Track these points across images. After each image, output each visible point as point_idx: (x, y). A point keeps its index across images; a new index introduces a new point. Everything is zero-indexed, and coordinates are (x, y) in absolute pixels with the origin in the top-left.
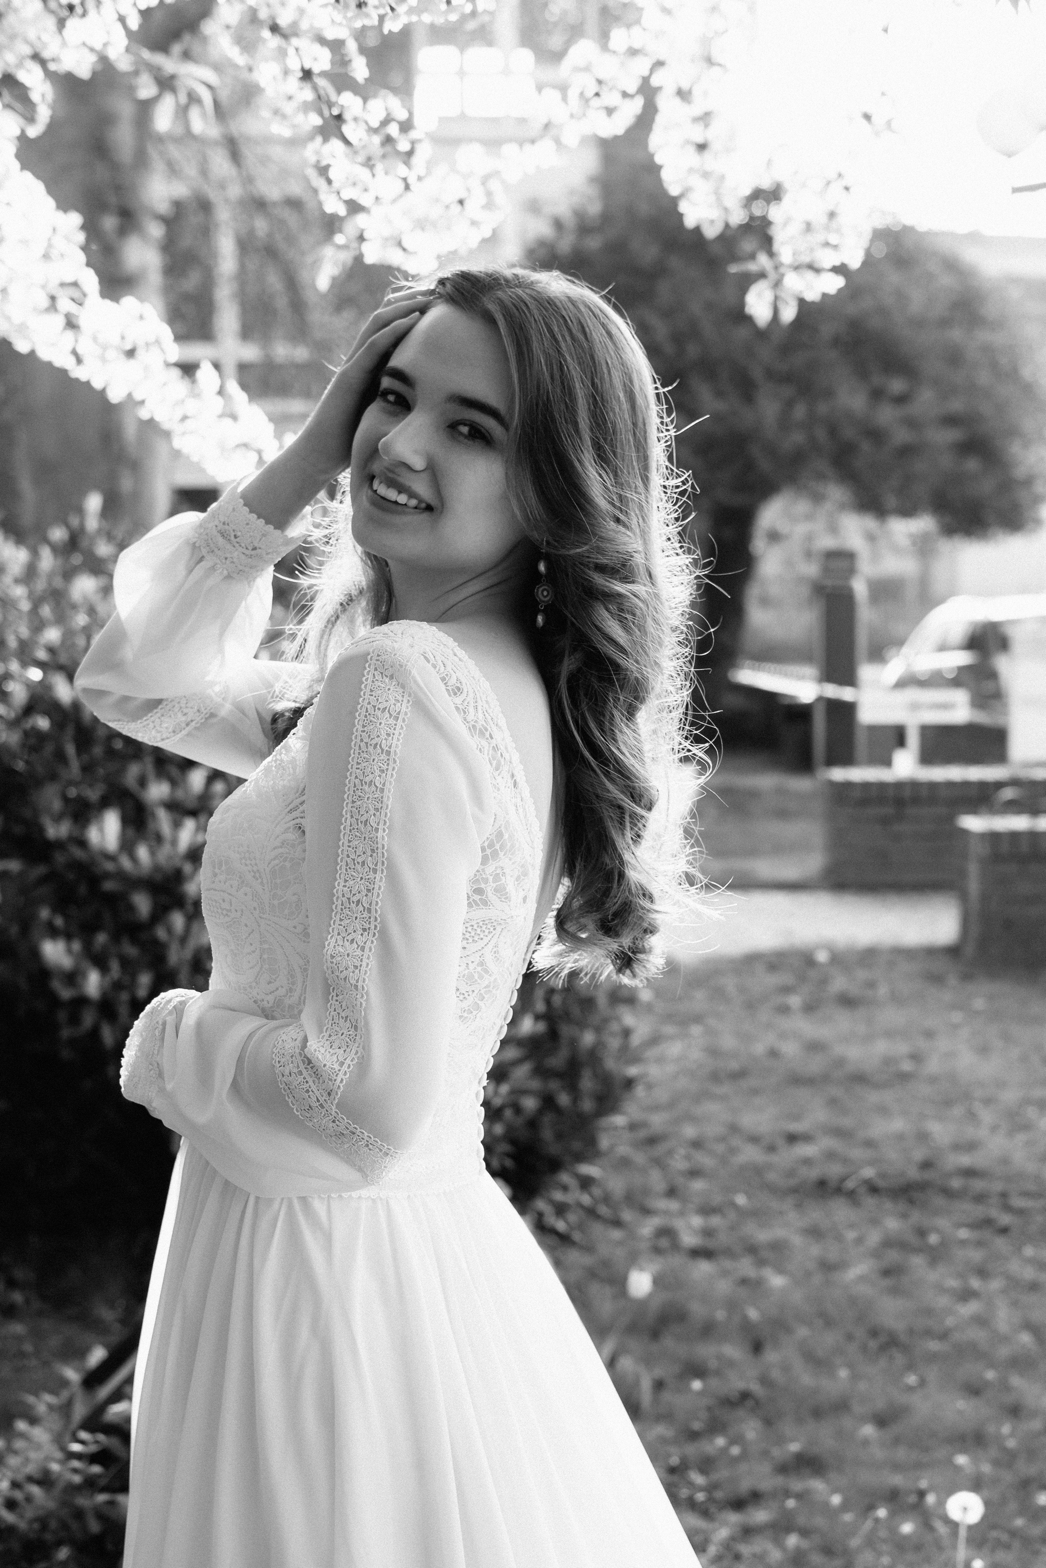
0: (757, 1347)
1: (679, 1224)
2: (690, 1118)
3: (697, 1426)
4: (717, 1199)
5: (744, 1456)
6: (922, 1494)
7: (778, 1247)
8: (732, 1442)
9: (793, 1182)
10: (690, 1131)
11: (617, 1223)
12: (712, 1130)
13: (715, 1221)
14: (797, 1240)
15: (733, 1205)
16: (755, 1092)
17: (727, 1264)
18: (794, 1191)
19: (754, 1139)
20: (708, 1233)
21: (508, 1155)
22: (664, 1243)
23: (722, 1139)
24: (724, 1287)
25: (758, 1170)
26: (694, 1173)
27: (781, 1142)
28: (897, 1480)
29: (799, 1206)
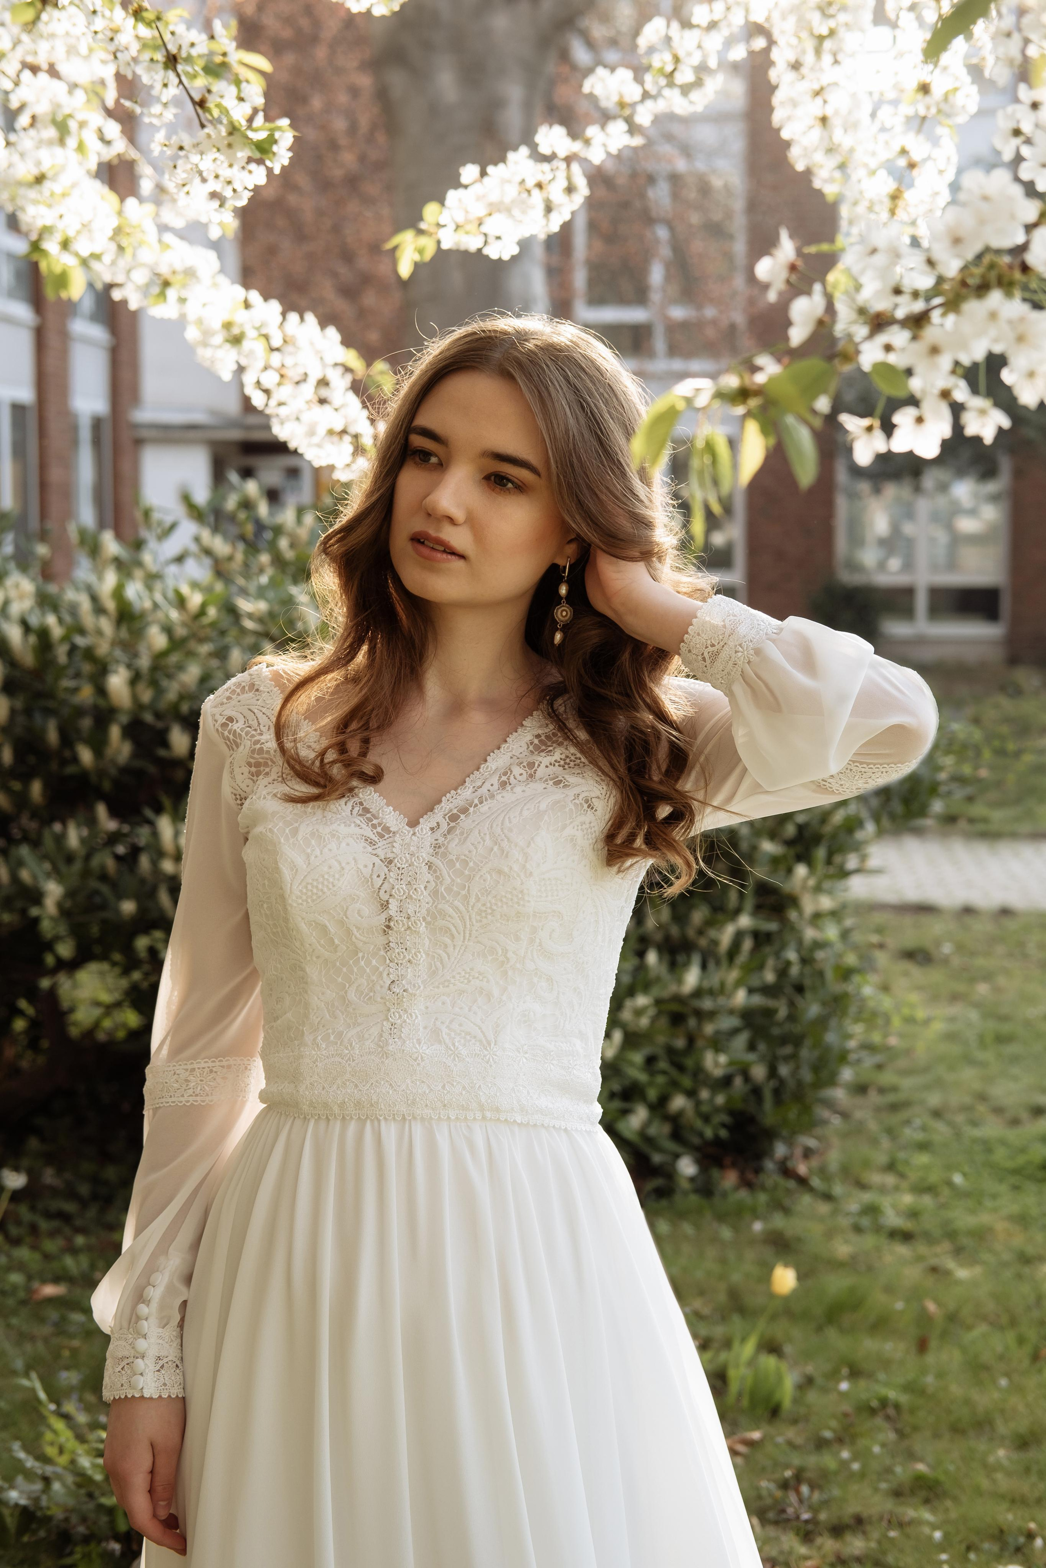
0: (922, 1346)
1: (886, 1204)
2: (939, 1084)
3: (828, 1434)
4: (934, 1178)
5: (862, 1475)
6: (1031, 1536)
7: (981, 1235)
8: (855, 1457)
9: (1021, 1160)
10: (934, 1099)
11: (828, 1197)
12: (956, 1099)
13: (927, 1200)
14: (1000, 1226)
15: (949, 1184)
16: (1015, 1059)
17: (922, 1248)
18: (1016, 1171)
19: (998, 1110)
20: (913, 1214)
21: (724, 1125)
22: (865, 1222)
23: (966, 1108)
24: (912, 1274)
25: (987, 1146)
26: (923, 1146)
27: (1024, 1115)
28: (1009, 1517)
29: (1016, 1188)
